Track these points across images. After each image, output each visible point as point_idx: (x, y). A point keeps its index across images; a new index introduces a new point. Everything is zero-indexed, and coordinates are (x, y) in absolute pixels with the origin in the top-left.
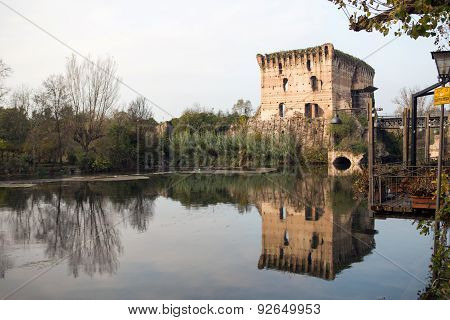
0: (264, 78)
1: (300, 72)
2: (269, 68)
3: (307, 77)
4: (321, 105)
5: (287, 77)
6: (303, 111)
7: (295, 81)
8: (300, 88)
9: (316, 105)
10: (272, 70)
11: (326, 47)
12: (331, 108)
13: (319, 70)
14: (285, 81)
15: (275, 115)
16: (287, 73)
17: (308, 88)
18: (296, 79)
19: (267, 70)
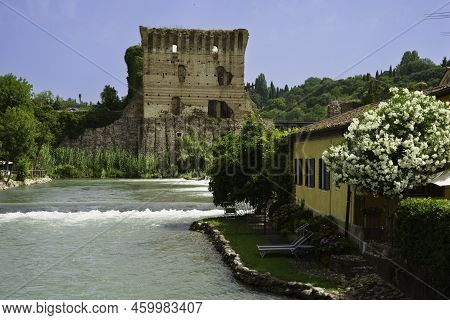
1: (203, 59)
2: (158, 48)
3: (212, 67)
4: (231, 103)
5: (185, 63)
6: (206, 109)
7: (196, 71)
8: (203, 80)
9: (223, 104)
10: (162, 51)
11: (241, 34)
12: (242, 108)
13: (227, 59)
14: (181, 68)
15: (166, 112)
16: (185, 58)
17: (214, 81)
18: (197, 67)
19: (154, 50)
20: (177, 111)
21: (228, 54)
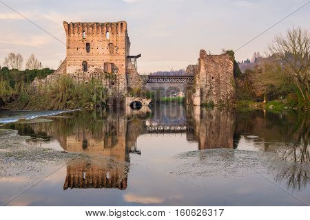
0: (69, 41)
1: (100, 39)
2: (74, 33)
3: (106, 44)
4: (117, 64)
5: (90, 42)
6: (102, 68)
7: (96, 45)
8: (101, 51)
9: (113, 64)
10: (76, 35)
11: (122, 24)
12: (124, 67)
13: (115, 39)
14: (88, 44)
15: (79, 70)
16: (89, 39)
17: (107, 51)
18: (97, 44)
19: (72, 35)
20: (85, 69)
21: (115, 36)
